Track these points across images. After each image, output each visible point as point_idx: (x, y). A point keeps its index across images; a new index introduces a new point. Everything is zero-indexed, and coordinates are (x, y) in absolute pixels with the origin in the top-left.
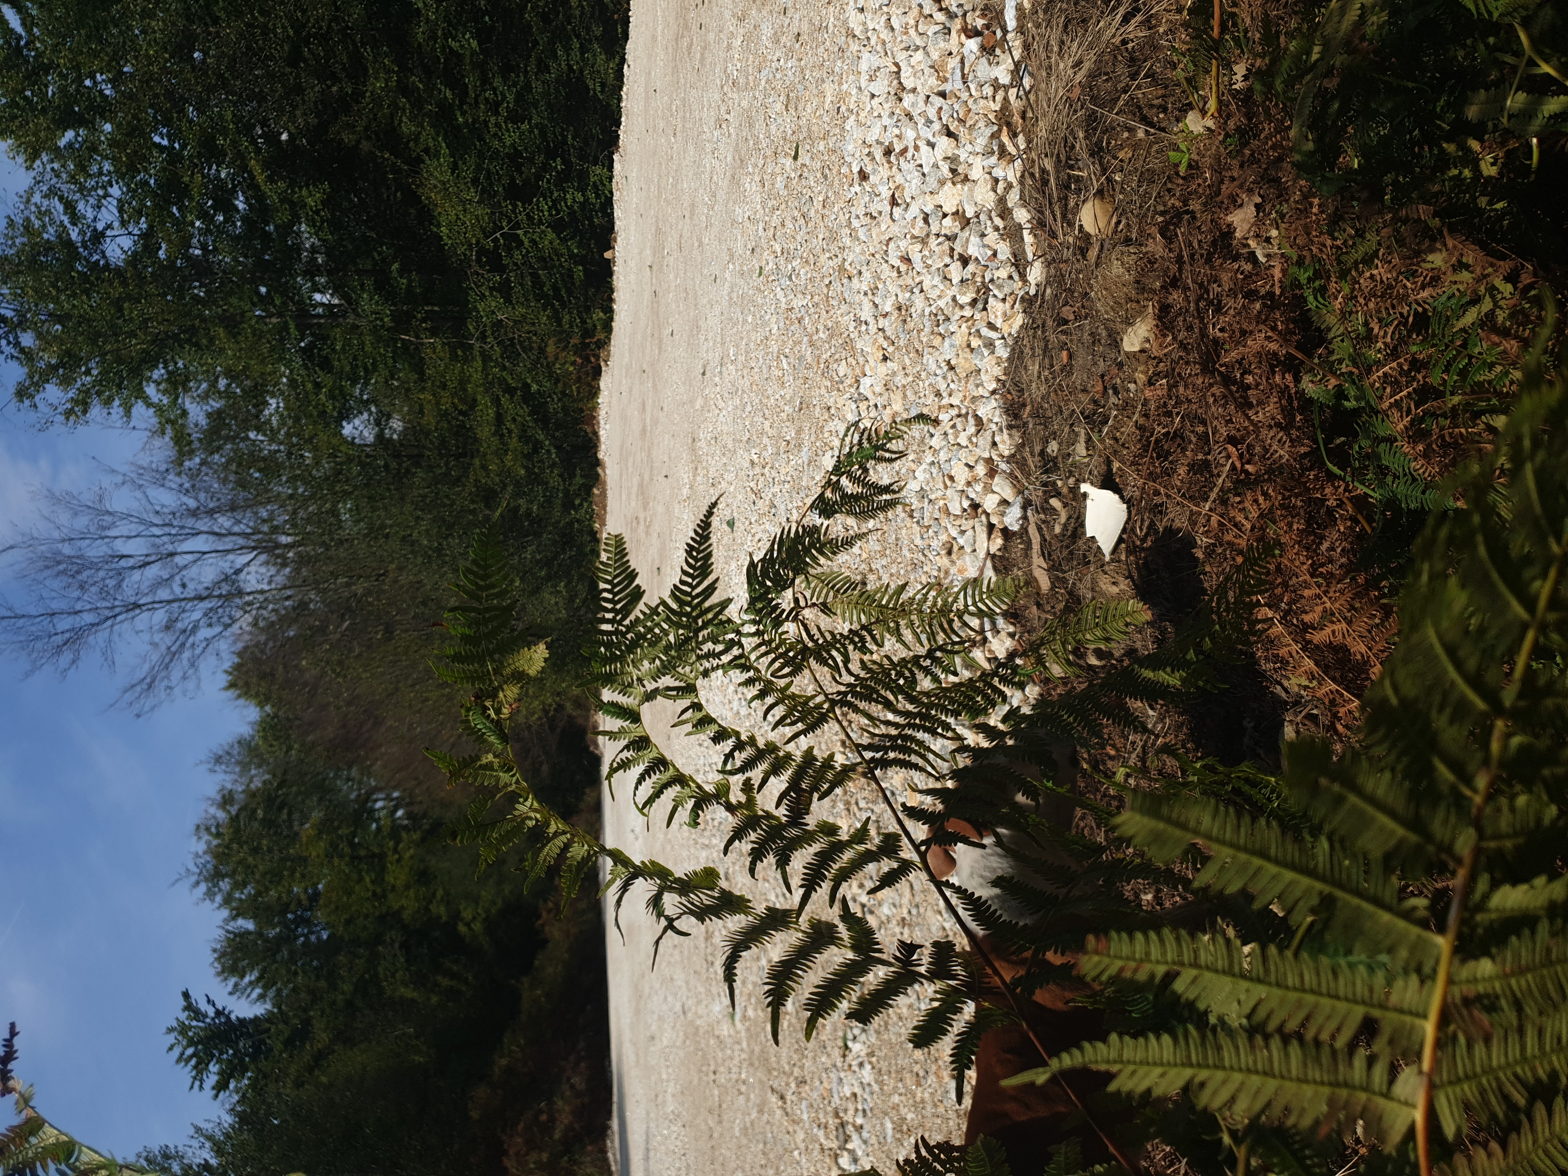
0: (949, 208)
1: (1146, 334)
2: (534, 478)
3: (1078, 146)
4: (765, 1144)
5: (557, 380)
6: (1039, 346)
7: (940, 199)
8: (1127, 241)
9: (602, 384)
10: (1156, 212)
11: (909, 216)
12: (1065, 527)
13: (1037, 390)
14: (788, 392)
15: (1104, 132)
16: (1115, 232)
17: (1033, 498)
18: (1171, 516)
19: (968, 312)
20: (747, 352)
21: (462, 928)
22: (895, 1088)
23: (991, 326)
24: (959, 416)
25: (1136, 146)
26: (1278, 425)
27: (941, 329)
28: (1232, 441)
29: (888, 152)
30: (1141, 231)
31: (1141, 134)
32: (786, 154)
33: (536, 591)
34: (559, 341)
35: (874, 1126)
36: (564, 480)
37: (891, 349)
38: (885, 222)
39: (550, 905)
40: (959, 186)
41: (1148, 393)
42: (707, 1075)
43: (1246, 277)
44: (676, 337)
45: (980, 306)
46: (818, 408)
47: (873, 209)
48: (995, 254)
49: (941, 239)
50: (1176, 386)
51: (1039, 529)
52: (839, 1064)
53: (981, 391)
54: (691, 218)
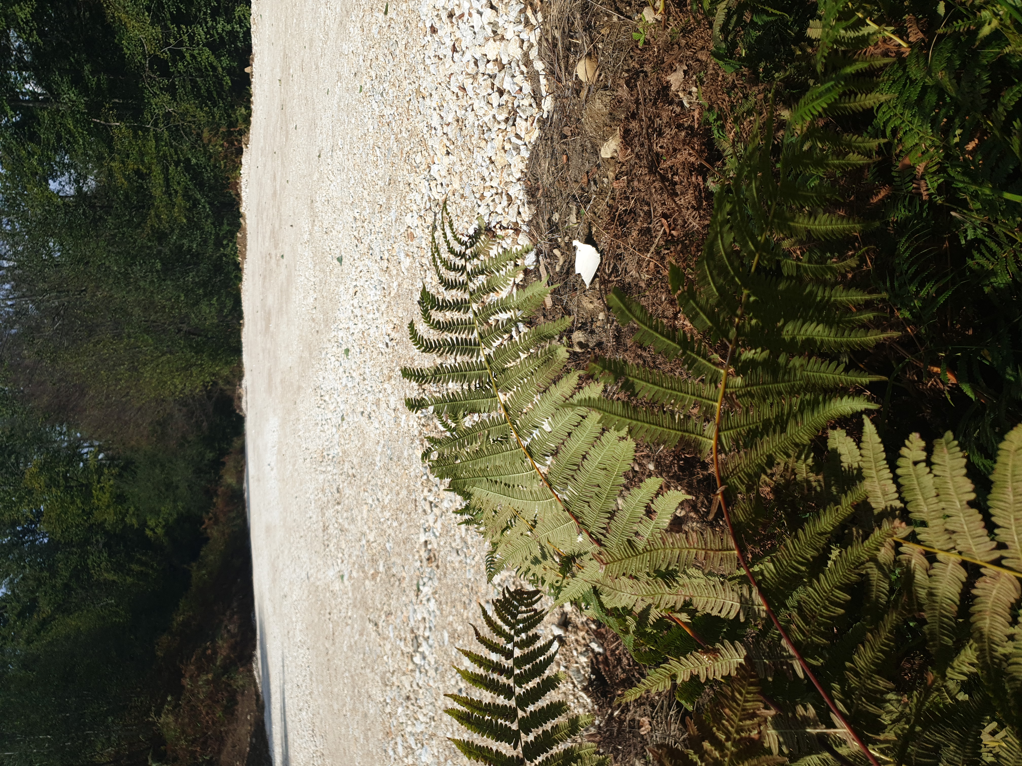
0: (491, 57)
1: (615, 148)
2: (194, 225)
3: (576, 23)
4: (364, 654)
5: (210, 157)
6: (549, 151)
7: (484, 50)
8: (605, 87)
9: (243, 161)
10: (623, 70)
11: (465, 59)
12: (562, 267)
13: (546, 180)
14: (381, 172)
15: (593, 15)
16: (598, 81)
17: (543, 249)
18: (627, 261)
19: (503, 126)
20: (351, 143)
21: (148, 532)
22: (450, 613)
23: (518, 136)
24: (497, 194)
25: (612, 27)
26: (693, 207)
27: (486, 136)
28: (665, 216)
29: (451, 16)
30: (614, 82)
31: (615, 19)
32: (379, 10)
33: (197, 303)
34: (212, 130)
35: (437, 636)
36: (215, 227)
37: (452, 147)
38: (448, 61)
39: (211, 515)
40: (498, 42)
41: (615, 185)
42: (324, 615)
43: (677, 115)
44: (299, 130)
45: (511, 122)
46: (402, 184)
47: (440, 53)
48: (521, 90)
49: (486, 77)
50: (632, 180)
51: (547, 268)
52: (414, 600)
53: (511, 178)
54: (310, 49)
